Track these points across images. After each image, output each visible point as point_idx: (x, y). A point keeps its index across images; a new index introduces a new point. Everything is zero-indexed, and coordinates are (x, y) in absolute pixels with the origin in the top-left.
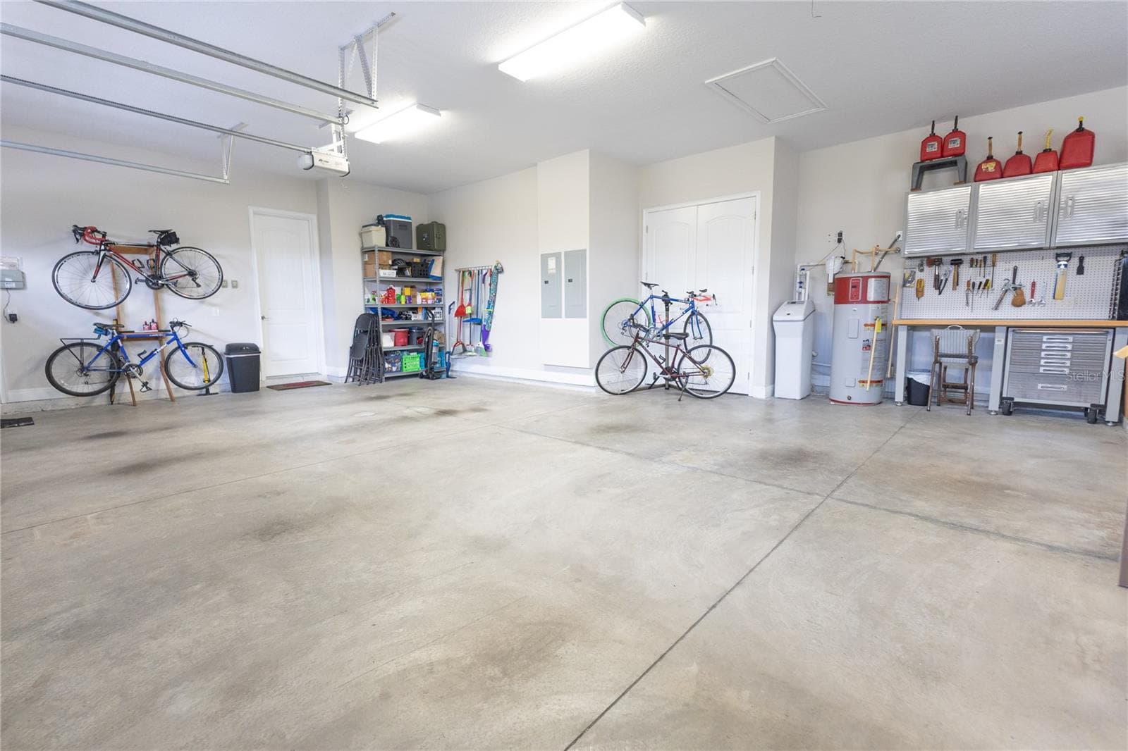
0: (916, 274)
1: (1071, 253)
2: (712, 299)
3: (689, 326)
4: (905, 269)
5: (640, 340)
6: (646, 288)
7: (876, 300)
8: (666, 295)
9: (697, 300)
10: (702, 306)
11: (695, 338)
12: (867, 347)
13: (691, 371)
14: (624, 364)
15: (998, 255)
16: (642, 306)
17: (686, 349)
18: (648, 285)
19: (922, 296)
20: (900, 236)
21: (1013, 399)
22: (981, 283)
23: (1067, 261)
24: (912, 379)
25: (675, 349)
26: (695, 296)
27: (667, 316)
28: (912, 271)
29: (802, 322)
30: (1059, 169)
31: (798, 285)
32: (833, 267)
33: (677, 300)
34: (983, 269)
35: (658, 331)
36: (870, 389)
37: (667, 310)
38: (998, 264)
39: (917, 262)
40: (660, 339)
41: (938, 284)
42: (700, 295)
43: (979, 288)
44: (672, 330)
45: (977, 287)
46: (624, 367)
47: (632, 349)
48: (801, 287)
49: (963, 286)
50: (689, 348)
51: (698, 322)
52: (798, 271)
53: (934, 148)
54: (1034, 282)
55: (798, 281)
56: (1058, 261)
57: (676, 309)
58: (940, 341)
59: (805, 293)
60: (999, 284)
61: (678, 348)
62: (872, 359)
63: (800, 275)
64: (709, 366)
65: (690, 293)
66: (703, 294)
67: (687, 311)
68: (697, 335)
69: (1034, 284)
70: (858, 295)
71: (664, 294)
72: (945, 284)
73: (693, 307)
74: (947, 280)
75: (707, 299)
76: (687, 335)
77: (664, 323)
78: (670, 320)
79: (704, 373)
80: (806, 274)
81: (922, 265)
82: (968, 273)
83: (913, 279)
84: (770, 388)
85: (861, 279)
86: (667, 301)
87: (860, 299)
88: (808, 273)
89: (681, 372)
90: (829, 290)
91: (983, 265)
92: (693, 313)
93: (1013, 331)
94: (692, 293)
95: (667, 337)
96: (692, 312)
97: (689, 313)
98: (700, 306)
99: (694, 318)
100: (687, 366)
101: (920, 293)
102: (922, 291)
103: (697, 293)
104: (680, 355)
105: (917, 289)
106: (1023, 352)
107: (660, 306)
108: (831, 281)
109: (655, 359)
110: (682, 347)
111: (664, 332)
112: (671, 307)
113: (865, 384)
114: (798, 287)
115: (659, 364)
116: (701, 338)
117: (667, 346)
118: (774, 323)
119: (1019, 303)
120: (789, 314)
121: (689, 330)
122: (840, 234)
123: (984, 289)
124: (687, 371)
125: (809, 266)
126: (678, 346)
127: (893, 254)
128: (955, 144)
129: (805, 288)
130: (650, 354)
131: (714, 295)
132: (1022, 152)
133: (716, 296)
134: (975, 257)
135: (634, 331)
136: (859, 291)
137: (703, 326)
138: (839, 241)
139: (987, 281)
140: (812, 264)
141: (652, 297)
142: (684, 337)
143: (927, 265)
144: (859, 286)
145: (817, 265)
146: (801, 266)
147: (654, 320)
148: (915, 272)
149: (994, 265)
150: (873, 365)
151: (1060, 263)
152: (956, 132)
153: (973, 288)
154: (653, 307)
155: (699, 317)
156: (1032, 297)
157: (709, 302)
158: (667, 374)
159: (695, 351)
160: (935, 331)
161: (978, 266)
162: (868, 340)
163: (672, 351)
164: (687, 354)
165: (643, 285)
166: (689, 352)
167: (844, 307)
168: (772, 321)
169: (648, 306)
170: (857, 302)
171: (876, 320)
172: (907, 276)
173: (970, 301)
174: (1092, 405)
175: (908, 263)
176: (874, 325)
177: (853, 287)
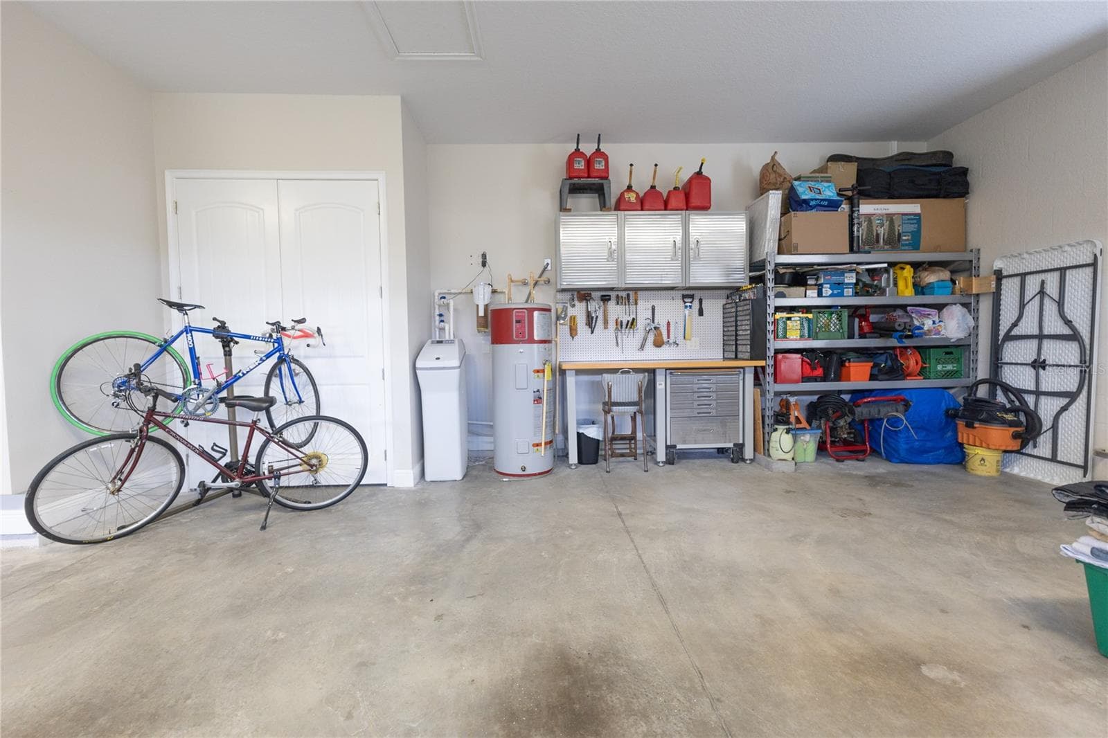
0: (568, 310)
1: (693, 295)
2: (316, 335)
3: (275, 383)
4: (557, 303)
5: (160, 418)
6: (174, 311)
7: (544, 339)
8: (223, 326)
9: (289, 336)
10: (296, 348)
11: (288, 403)
12: (538, 400)
13: (285, 464)
14: (121, 472)
15: (639, 293)
16: (165, 347)
17: (272, 425)
18: (180, 307)
19: (576, 334)
20: (548, 264)
21: (675, 446)
22: (628, 321)
23: (691, 302)
24: (583, 433)
25: (248, 429)
26: (284, 329)
27: (229, 366)
28: (564, 306)
29: (458, 370)
30: (687, 210)
31: (437, 318)
32: (482, 297)
33: (248, 337)
34: (627, 306)
35: (207, 395)
36: (545, 454)
37: (228, 354)
38: (639, 302)
39: (567, 296)
40: (214, 410)
41: (590, 321)
42: (293, 328)
43: (626, 328)
44: (238, 390)
45: (624, 326)
46: (121, 477)
47: (140, 439)
48: (442, 321)
49: (612, 325)
50: (278, 424)
51: (292, 375)
52: (436, 300)
53: (580, 165)
54: (668, 322)
55: (437, 312)
56: (685, 303)
57: (244, 354)
58: (612, 388)
59: (449, 327)
60: (641, 323)
61: (253, 426)
62: (544, 414)
63: (440, 306)
64: (320, 451)
65: (273, 324)
66: (300, 326)
67: (268, 356)
68: (292, 396)
69: (668, 324)
70: (524, 333)
71: (217, 324)
72: (596, 321)
73: (280, 348)
74: (597, 317)
75: (307, 335)
76: (272, 401)
77: (222, 379)
78: (234, 373)
79: (312, 466)
80: (448, 304)
81: (573, 300)
82: (616, 311)
83: (566, 316)
84: (418, 468)
85: (526, 311)
86: (225, 337)
87: (527, 337)
88: (452, 303)
89: (264, 469)
90: (479, 325)
91: (627, 303)
92: (282, 360)
93: (671, 373)
94: (277, 324)
95: (231, 403)
96: (279, 358)
97: (273, 360)
98: (294, 347)
99: (284, 368)
100: (275, 456)
101: (573, 332)
102: (576, 330)
103: (287, 324)
104: (259, 439)
105: (571, 327)
106: (679, 396)
107: (209, 349)
108: (481, 313)
109: (203, 453)
110: (264, 424)
111: (224, 394)
112: (235, 350)
113: (539, 448)
114: (437, 322)
115: (213, 461)
116: (301, 402)
117: (232, 424)
118: (417, 371)
119: (658, 344)
120: (438, 359)
121: (275, 391)
122: (484, 256)
123: (631, 328)
124: (276, 466)
125: (450, 294)
126: (255, 422)
127: (542, 285)
128: (599, 166)
129: (449, 323)
130: (188, 444)
131: (319, 329)
132: (655, 187)
133: (322, 332)
134: (620, 294)
135: (143, 402)
136: (525, 327)
137: (302, 379)
138: (484, 264)
139: (633, 319)
140: (452, 291)
141: (188, 330)
142: (265, 405)
143: (578, 300)
144: (524, 320)
145: (460, 293)
146: (439, 294)
147: (198, 374)
148: (567, 307)
149: (636, 304)
150: (546, 422)
151: (686, 304)
152: (598, 152)
153: (622, 326)
154: (192, 351)
155: (293, 366)
156: (668, 337)
157: (310, 341)
158: (232, 479)
159: (290, 429)
160: (607, 377)
161: (624, 303)
162: (538, 391)
163: (243, 433)
164: (275, 435)
165: (166, 307)
166: (279, 431)
167: (506, 349)
168: (414, 369)
169: (180, 346)
170: (524, 342)
171: (544, 364)
172: (559, 312)
173: (619, 341)
174: (734, 445)
175: (559, 296)
176: (543, 371)
177: (518, 322)
